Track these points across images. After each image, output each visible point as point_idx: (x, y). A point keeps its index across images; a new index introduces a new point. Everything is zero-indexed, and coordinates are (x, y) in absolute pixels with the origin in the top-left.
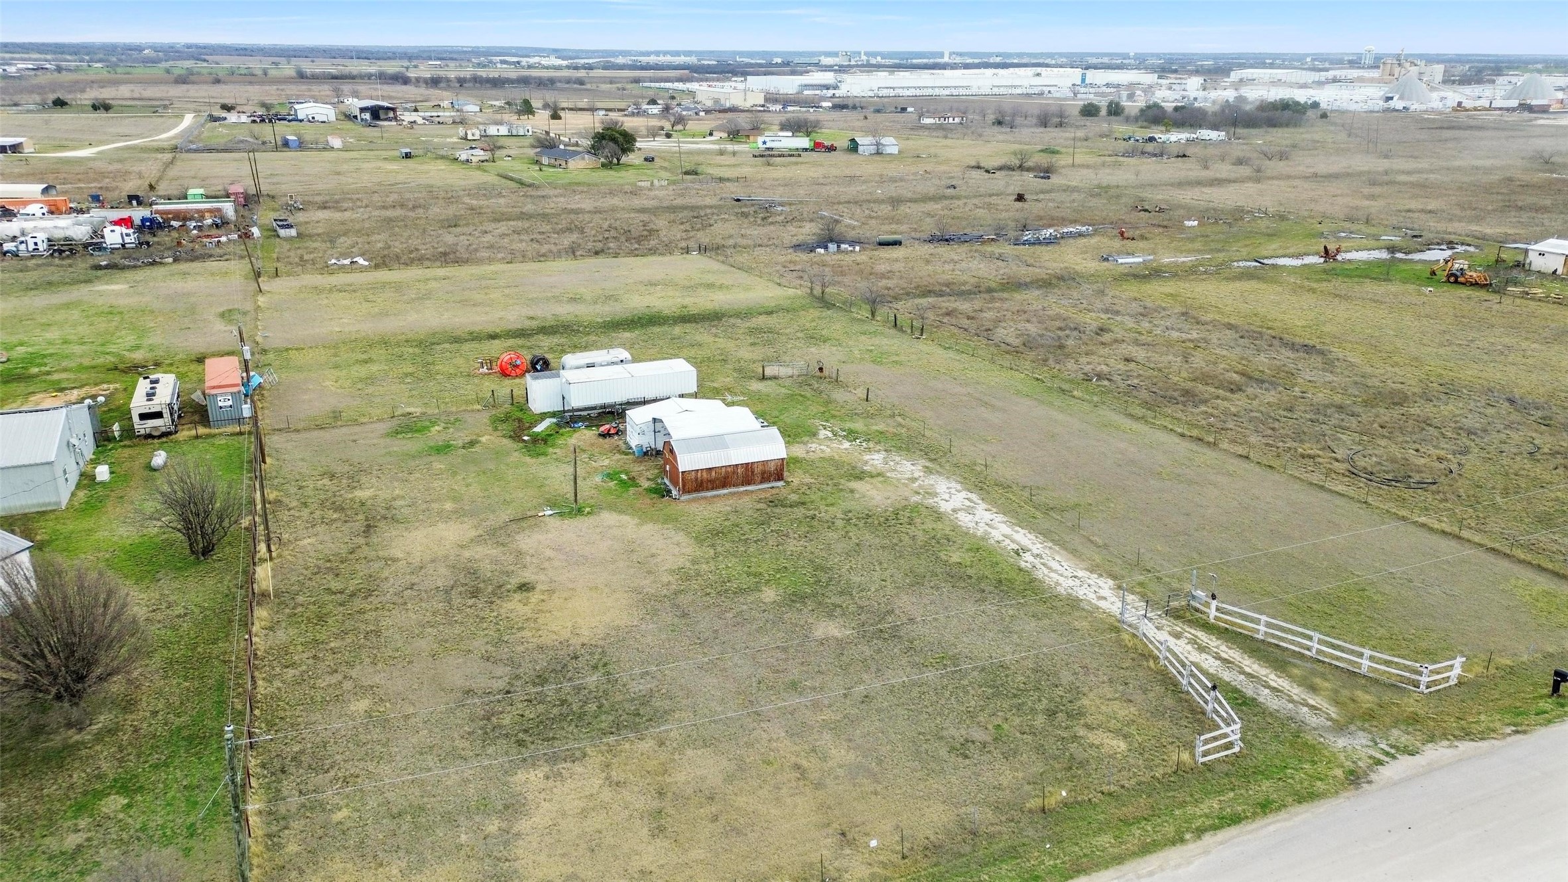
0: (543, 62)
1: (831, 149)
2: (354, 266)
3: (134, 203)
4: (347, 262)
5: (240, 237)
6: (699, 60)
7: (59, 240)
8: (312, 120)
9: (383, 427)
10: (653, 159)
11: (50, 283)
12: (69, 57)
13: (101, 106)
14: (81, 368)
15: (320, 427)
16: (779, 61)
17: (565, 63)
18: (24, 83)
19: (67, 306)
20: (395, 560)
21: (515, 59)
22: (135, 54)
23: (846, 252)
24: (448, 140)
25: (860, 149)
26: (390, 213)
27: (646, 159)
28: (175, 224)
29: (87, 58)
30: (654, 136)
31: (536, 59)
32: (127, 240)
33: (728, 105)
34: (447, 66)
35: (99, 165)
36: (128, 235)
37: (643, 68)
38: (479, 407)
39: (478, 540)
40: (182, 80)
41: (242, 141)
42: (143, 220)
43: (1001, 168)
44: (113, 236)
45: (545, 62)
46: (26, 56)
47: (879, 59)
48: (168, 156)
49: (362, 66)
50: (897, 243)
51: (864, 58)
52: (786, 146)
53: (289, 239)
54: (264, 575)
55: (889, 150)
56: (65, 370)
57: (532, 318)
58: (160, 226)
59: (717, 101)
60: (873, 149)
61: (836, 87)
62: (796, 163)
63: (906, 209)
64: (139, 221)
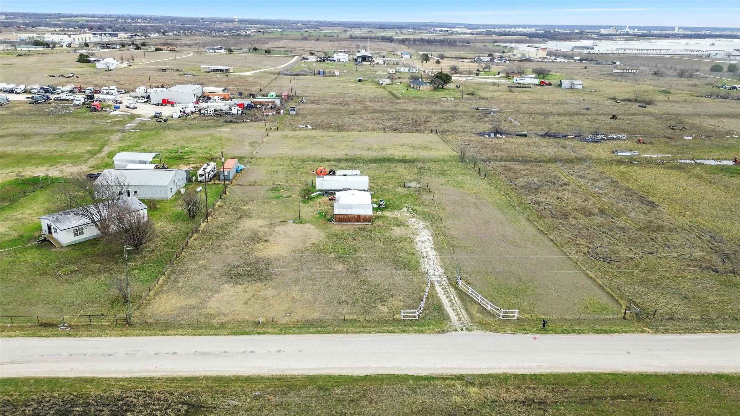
0: (459, 31)
1: (550, 84)
2: (307, 128)
3: (251, 96)
4: (304, 126)
5: (276, 113)
6: (535, 30)
7: (219, 110)
8: (339, 61)
9: (268, 188)
10: (459, 86)
11: (209, 126)
12: (270, 26)
13: (268, 52)
14: (200, 157)
15: (250, 185)
16: (578, 31)
17: (469, 31)
18: (250, 39)
19: (208, 135)
20: (240, 228)
21: (446, 29)
22: (295, 26)
23: (497, 138)
24: (382, 73)
25: (563, 85)
26: (334, 107)
27: (457, 86)
28: (258, 106)
29: (276, 27)
31: (457, 29)
32: (239, 112)
34: (415, 32)
35: (251, 80)
36: (239, 110)
37: (505, 34)
38: (301, 185)
39: (266, 226)
40: (305, 39)
41: (304, 71)
42: (248, 105)
43: (624, 100)
44: (235, 110)
45: (460, 30)
46: (256, 26)
47: (636, 30)
48: (274, 76)
49: (379, 32)
50: (525, 136)
51: (628, 29)
52: (527, 82)
53: (292, 115)
54: (203, 226)
55: (577, 87)
56: (194, 157)
57: (346, 155)
58: (253, 107)
59: (523, 55)
60: (569, 86)
61: (592, 48)
62: (525, 91)
63: (551, 119)
64: (246, 105)
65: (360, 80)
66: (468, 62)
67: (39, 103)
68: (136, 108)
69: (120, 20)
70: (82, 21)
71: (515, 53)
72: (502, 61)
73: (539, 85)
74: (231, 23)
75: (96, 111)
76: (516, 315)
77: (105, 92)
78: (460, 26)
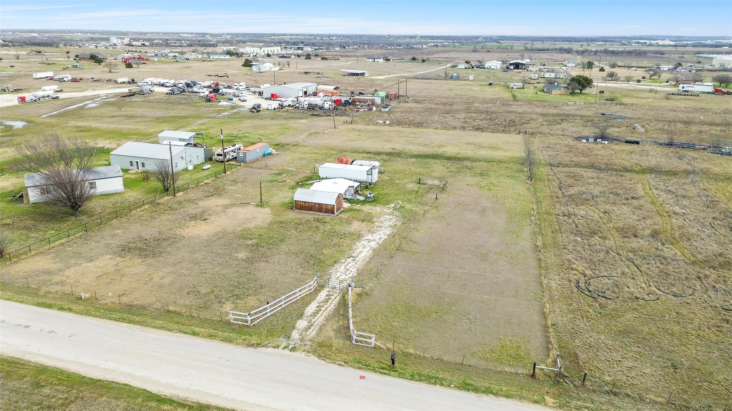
0: (659, 43)
1: (728, 93)
2: (384, 123)
3: (360, 95)
4: (382, 122)
5: (368, 110)
7: (314, 105)
10: (603, 92)
12: (450, 41)
13: (424, 61)
14: (247, 142)
15: (260, 168)
17: (672, 43)
19: (281, 125)
23: (595, 143)
26: (435, 106)
27: (600, 92)
28: (356, 103)
29: (456, 41)
30: (628, 81)
31: (658, 41)
32: (331, 107)
33: (729, 67)
35: (377, 82)
38: (309, 172)
39: (224, 206)
40: (474, 51)
41: (439, 76)
42: (345, 101)
44: (327, 105)
45: (661, 42)
46: (438, 41)
48: (403, 80)
50: (637, 143)
52: (696, 90)
53: (383, 112)
54: (165, 199)
57: (393, 149)
58: (350, 104)
62: (686, 99)
63: (694, 128)
64: (343, 101)
65: (490, 84)
66: (641, 71)
67: (174, 94)
68: (246, 101)
69: (318, 38)
70: (287, 38)
71: (713, 63)
72: (686, 71)
73: (712, 93)
74: (413, 39)
75: (210, 102)
76: (373, 341)
77: (235, 87)
78: (663, 38)
